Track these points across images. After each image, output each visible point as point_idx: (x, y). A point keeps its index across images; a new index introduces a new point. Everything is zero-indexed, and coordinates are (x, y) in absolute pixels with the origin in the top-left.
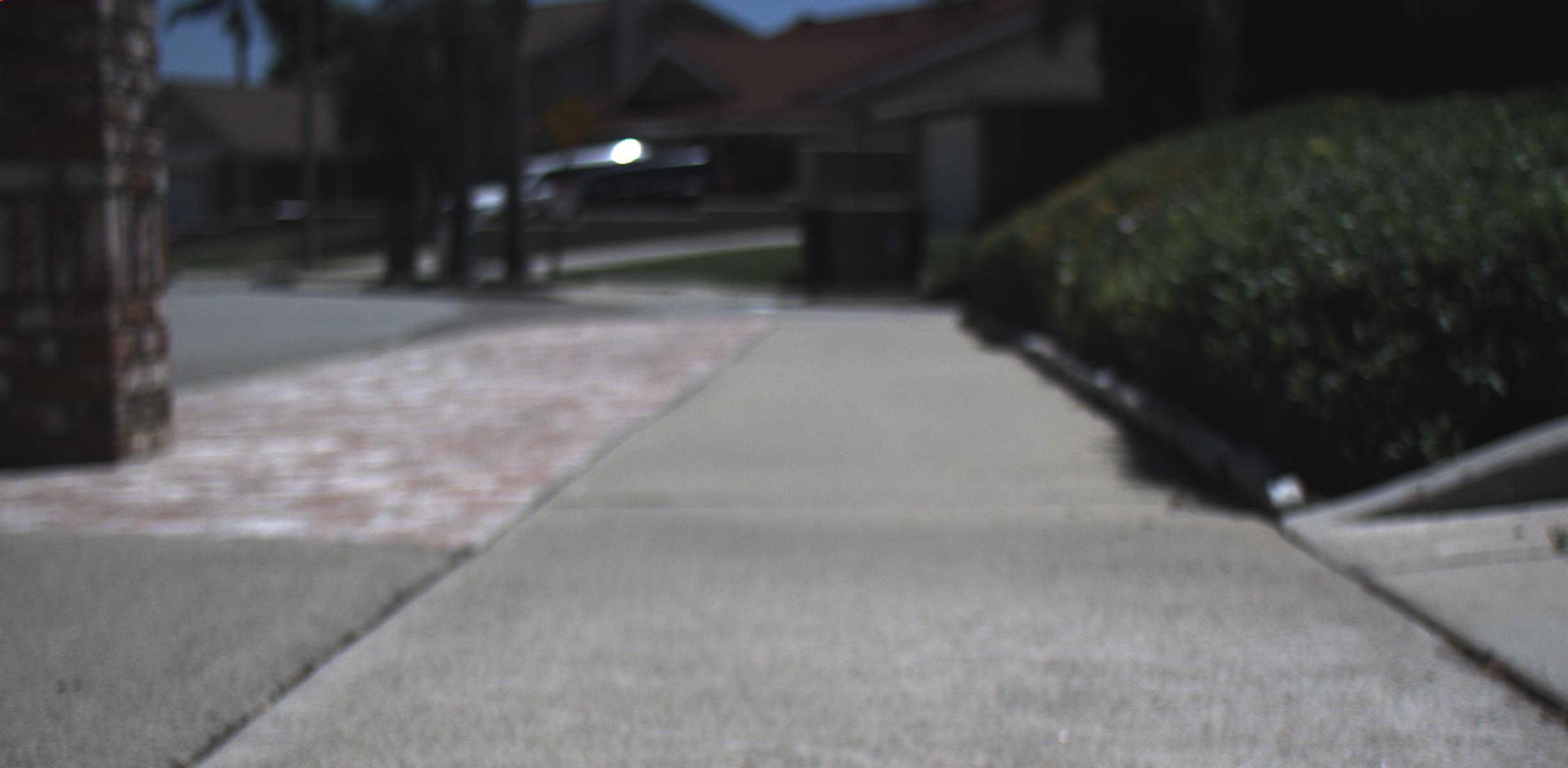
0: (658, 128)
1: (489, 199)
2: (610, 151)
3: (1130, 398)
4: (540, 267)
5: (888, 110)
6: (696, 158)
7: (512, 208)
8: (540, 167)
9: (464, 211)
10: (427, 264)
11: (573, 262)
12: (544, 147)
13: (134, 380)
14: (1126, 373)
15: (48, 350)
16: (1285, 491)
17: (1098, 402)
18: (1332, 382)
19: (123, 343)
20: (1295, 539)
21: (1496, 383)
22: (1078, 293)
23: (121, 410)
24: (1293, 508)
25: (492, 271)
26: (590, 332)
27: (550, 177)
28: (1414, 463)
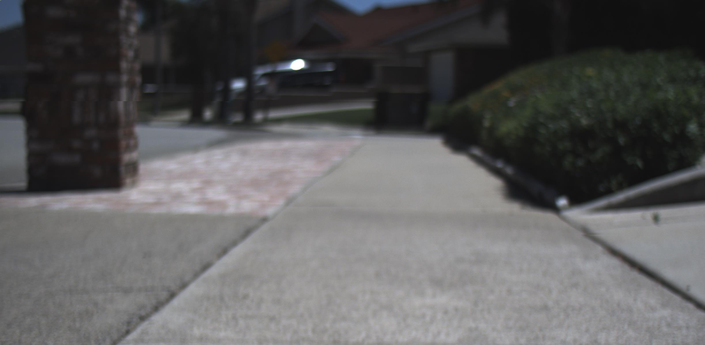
0: (312, 54)
1: (238, 85)
2: (290, 64)
3: (509, 171)
4: (259, 116)
5: (414, 48)
6: (329, 68)
7: (249, 90)
8: (260, 71)
9: (227, 90)
10: (208, 114)
11: (274, 114)
12: (263, 62)
13: (127, 157)
14: (508, 161)
15: (95, 145)
16: (562, 202)
17: (497, 172)
18: (580, 163)
19: (123, 143)
20: (564, 219)
21: (640, 164)
22: (491, 130)
23: (123, 169)
24: (565, 208)
25: (238, 118)
26: (287, 144)
27: (265, 75)
28: (609, 192)
